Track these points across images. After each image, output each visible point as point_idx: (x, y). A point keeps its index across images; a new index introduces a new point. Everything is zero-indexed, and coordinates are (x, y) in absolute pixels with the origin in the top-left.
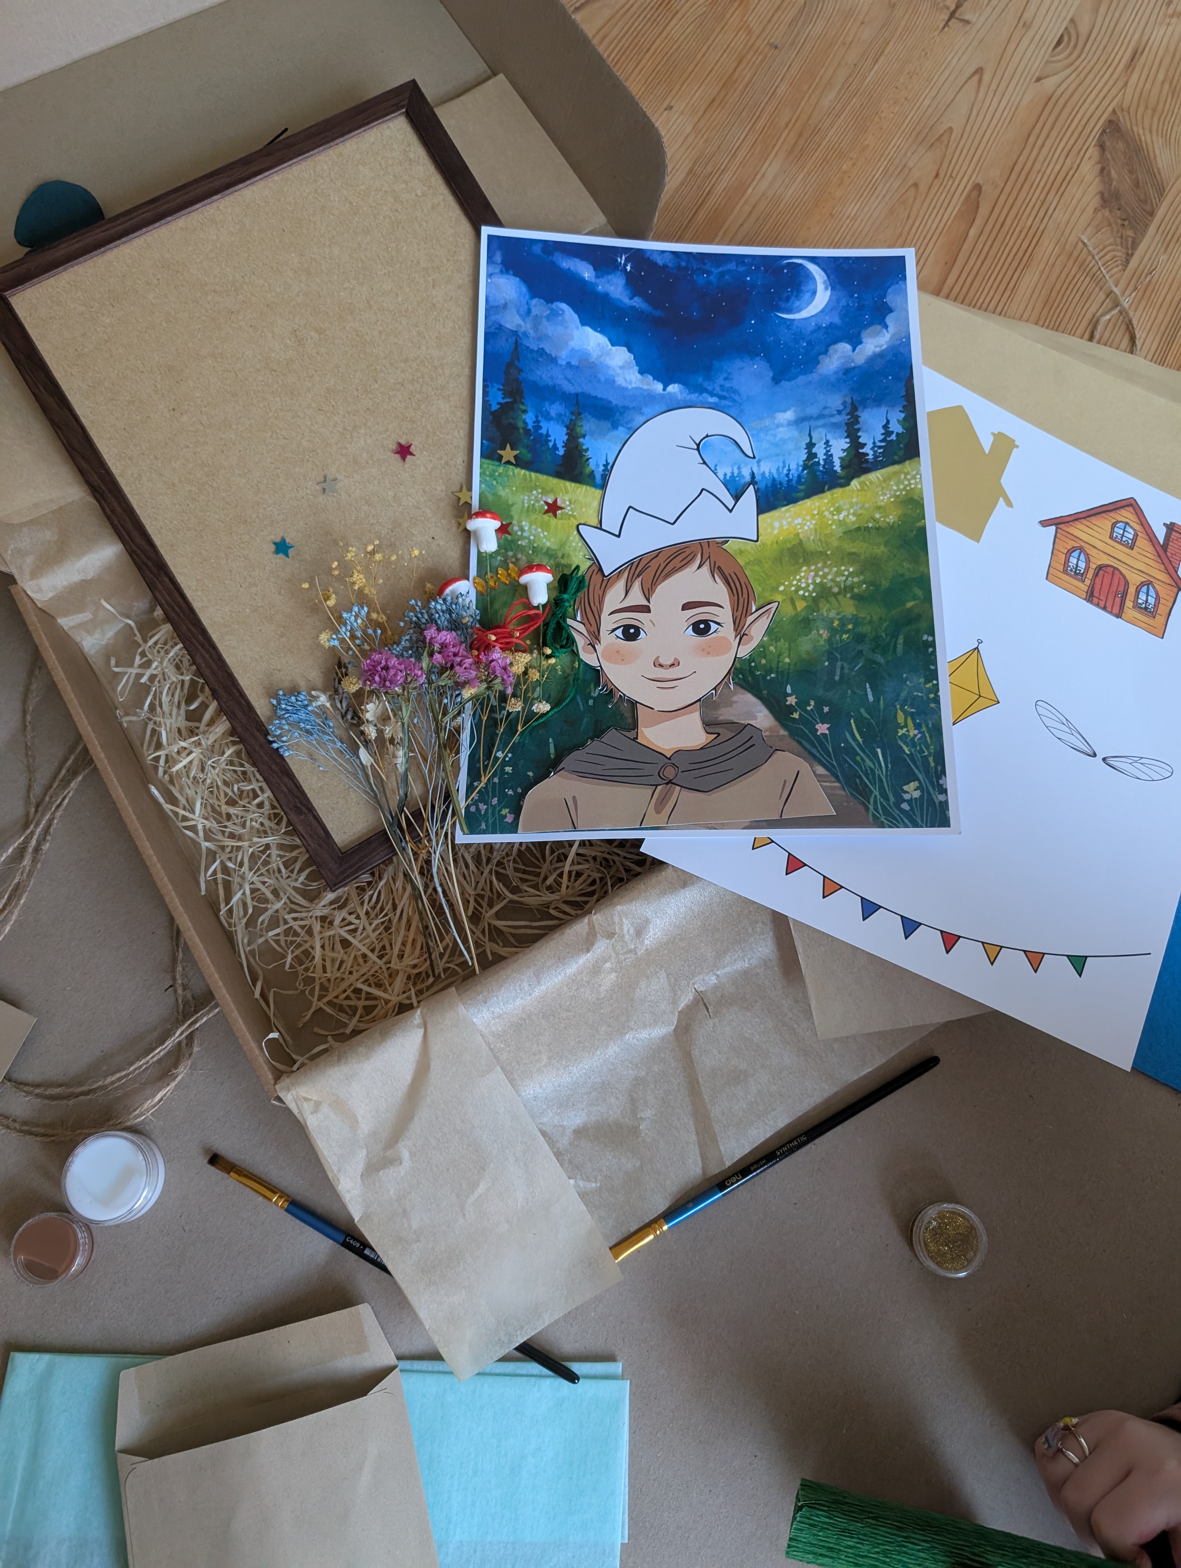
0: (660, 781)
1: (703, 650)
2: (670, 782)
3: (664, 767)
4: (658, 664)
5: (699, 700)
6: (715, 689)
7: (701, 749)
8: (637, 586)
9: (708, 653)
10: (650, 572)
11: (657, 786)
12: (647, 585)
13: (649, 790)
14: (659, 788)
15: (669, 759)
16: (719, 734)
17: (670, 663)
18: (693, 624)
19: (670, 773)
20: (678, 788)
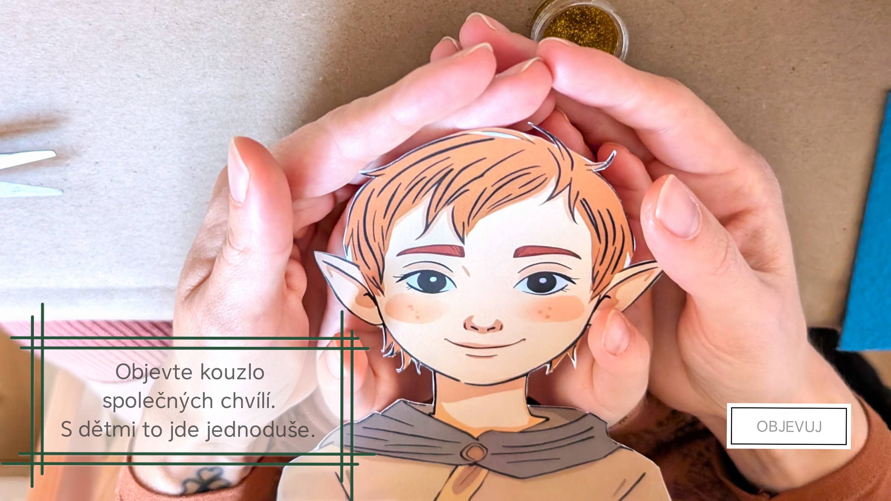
0: (461, 461)
1: (540, 312)
2: (475, 463)
3: (470, 447)
4: (470, 326)
5: (526, 375)
6: (551, 362)
7: (522, 432)
8: (445, 215)
9: (548, 317)
10: (467, 200)
11: (457, 466)
12: (461, 218)
13: (447, 470)
14: (460, 469)
15: (477, 439)
16: (548, 419)
17: (489, 325)
18: (530, 277)
19: (476, 454)
20: (485, 471)
